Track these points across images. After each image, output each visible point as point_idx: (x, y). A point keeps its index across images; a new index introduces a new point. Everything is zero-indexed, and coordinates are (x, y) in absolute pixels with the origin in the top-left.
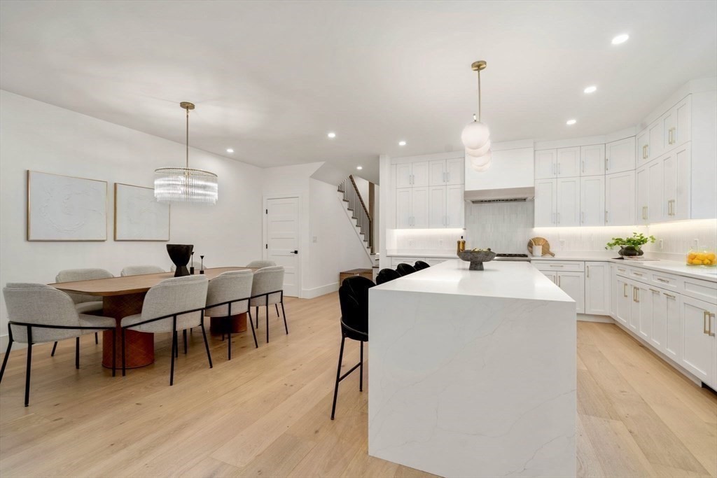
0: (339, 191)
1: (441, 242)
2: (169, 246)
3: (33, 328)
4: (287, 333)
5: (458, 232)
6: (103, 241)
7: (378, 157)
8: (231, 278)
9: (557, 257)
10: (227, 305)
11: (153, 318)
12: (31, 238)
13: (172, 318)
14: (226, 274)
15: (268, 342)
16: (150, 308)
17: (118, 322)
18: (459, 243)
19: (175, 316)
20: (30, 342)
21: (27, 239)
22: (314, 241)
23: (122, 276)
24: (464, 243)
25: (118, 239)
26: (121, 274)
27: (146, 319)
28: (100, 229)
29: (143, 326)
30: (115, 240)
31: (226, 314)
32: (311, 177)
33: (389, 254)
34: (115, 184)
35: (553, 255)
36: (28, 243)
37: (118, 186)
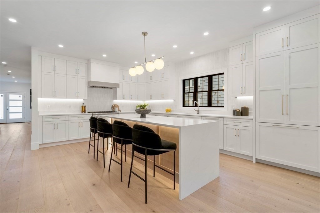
1: (70, 106)
5: (81, 101)
9: (122, 112)
18: (82, 107)
24: (85, 107)
33: (40, 114)
35: (121, 111)
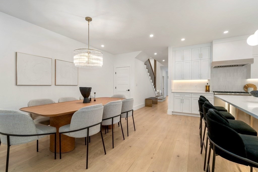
0: (145, 64)
2: (80, 88)
3: (10, 137)
4: (135, 130)
5: (205, 81)
6: (50, 85)
7: (167, 48)
8: (114, 105)
10: (111, 119)
11: (76, 129)
12: (18, 84)
13: (87, 129)
14: (111, 103)
15: (128, 136)
16: (75, 123)
17: (58, 130)
18: (206, 86)
19: (88, 128)
20: (9, 145)
21: (16, 84)
22: (136, 86)
23: (59, 103)
24: (209, 86)
25: (56, 84)
26: (58, 101)
27: (72, 130)
28: (49, 80)
29: (70, 133)
30: (55, 85)
31: (111, 123)
32: (135, 58)
33: (173, 91)
34: (55, 60)
36: (16, 86)
37: (56, 60)
